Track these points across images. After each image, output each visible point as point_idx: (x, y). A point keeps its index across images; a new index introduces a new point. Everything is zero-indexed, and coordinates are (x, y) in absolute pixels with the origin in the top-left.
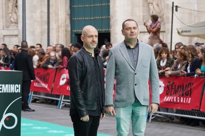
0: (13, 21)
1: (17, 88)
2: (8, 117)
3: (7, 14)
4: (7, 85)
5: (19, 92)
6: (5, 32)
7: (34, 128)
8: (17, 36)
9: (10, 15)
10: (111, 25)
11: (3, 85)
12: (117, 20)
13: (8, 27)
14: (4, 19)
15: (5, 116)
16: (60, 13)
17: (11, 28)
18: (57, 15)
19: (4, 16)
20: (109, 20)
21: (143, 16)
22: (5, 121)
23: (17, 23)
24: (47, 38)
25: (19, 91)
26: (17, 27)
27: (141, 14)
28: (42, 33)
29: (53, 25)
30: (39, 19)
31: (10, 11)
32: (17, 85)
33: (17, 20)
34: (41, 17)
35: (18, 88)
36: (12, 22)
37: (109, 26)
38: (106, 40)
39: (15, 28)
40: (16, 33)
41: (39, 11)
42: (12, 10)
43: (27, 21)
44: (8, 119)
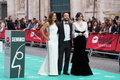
2: (19, 53)
3: (19, 3)
4: (18, 38)
6: (18, 12)
7: (32, 59)
8: (24, 14)
9: (21, 3)
11: (16, 38)
12: (73, 6)
13: (20, 9)
14: (18, 6)
15: (17, 53)
16: (45, 3)
17: (21, 10)
18: (44, 4)
19: (18, 4)
20: (69, 6)
21: (87, 4)
22: (17, 55)
23: (24, 8)
24: (39, 15)
25: (24, 41)
26: (24, 9)
28: (37, 13)
29: (42, 9)
30: (35, 6)
31: (21, 2)
32: (23, 38)
33: (24, 6)
34: (36, 5)
36: (22, 7)
37: (69, 9)
39: (23, 10)
40: (23, 12)
41: (35, 2)
42: (22, 1)
43: (29, 7)
44: (18, 55)
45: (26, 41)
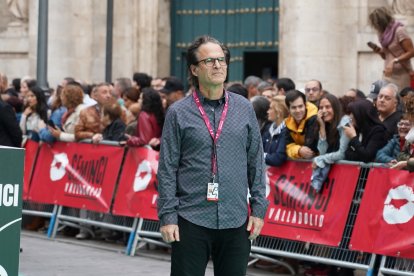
0: (16, 13)
1: (10, 195)
5: (16, 204)
8: (24, 54)
10: (280, 30)
12: (297, 18)
13: (2, 29)
17: (10, 32)
20: (274, 17)
23: (25, 20)
25: (15, 201)
26: (27, 29)
27: (364, 4)
28: (93, 48)
29: (124, 29)
30: (86, 12)
32: (9, 186)
33: (27, 12)
34: (93, 6)
35: (12, 195)
36: (12, 18)
37: (274, 33)
38: (267, 70)
39: (20, 32)
40: (22, 46)
43: (53, 16)
45: (24, 204)
